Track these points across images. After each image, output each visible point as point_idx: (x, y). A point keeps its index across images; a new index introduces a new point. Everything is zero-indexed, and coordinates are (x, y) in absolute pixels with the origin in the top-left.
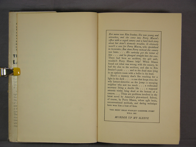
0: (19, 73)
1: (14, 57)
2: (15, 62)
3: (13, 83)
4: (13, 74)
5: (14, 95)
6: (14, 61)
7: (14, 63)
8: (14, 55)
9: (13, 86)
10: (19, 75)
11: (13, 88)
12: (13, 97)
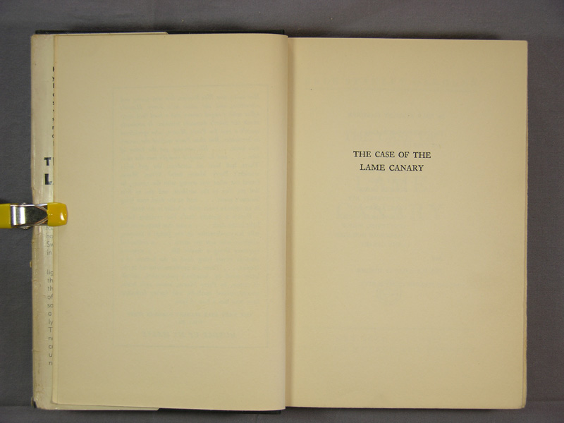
0: (62, 218)
1: (48, 164)
2: (49, 180)
3: (45, 239)
4: (47, 221)
5: (49, 273)
6: (47, 176)
7: (47, 183)
8: (47, 159)
9: (45, 249)
10: (65, 223)
11: (45, 253)
12: (46, 281)
